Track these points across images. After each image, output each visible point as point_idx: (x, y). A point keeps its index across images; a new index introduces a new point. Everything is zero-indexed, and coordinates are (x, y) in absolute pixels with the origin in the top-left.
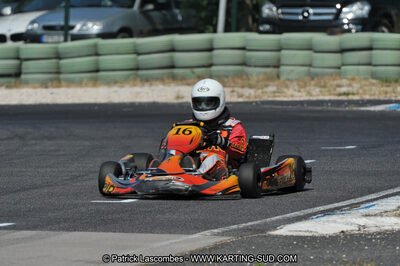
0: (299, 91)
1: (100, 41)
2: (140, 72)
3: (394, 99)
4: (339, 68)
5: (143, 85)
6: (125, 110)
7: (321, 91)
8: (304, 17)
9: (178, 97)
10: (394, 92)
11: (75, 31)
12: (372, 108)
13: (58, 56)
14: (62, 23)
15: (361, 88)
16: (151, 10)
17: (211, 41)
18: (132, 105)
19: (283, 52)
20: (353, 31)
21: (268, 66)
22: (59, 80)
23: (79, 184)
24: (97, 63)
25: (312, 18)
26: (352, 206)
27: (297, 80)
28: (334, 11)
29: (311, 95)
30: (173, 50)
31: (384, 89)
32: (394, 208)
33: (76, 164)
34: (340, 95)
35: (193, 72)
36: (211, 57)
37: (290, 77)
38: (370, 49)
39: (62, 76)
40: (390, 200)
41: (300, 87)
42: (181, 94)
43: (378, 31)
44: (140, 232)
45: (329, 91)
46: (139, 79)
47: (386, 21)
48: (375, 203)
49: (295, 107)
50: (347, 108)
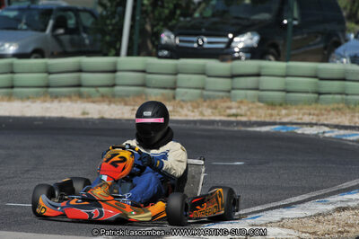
0: (193, 111)
1: (16, 61)
2: (50, 90)
3: (278, 121)
4: (229, 92)
5: (52, 101)
6: (36, 123)
7: (212, 113)
8: (199, 45)
9: (84, 113)
10: (279, 115)
12: (258, 129)
15: (249, 110)
16: (61, 34)
17: (115, 64)
18: (43, 119)
19: (180, 76)
20: (243, 58)
21: (165, 88)
24: (12, 80)
25: (206, 46)
26: (240, 216)
27: (191, 101)
28: (226, 40)
29: (204, 115)
30: (80, 71)
31: (270, 111)
32: (278, 219)
34: (229, 116)
35: (98, 91)
36: (114, 78)
37: (184, 98)
38: (258, 75)
40: (274, 212)
41: (194, 107)
42: (86, 111)
43: (265, 59)
44: (49, 233)
45: (219, 112)
46: (49, 96)
47: (272, 50)
48: (260, 214)
49: (188, 126)
50: (236, 129)
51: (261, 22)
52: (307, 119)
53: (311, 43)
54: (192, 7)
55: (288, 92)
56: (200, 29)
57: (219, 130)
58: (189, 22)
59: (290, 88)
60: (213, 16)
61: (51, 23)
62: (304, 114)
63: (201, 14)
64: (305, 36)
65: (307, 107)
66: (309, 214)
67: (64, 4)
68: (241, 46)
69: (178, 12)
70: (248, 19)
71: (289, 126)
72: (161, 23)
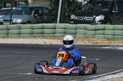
0: (82, 42)
1: (21, 25)
2: (33, 35)
3: (111, 45)
4: (94, 35)
5: (34, 39)
6: (28, 46)
7: (89, 42)
8: (84, 19)
9: (44, 43)
10: (111, 43)
11: (13, 22)
12: (104, 48)
13: (8, 29)
14: (9, 19)
15: (101, 41)
16: (37, 16)
17: (55, 26)
18: (30, 45)
19: (77, 30)
20: (99, 24)
21: (72, 34)
22: (8, 36)
23: (14, 68)
24: (20, 31)
25: (86, 20)
26: (98, 77)
27: (81, 38)
28: (93, 18)
29: (85, 43)
30: (43, 28)
31: (108, 42)
32: (111, 78)
33: (13, 62)
34: (94, 43)
35: (49, 35)
36: (55, 31)
37: (79, 37)
38: (104, 29)
39: (9, 35)
40: (109, 76)
41: (82, 40)
42: (45, 42)
43: (106, 24)
45: (91, 42)
46: (32, 37)
47: (109, 21)
48: (105, 76)
49: (80, 47)
50: (96, 48)
51: (105, 11)
52: (121, 44)
53: (122, 19)
54: (82, 6)
55: (114, 35)
56: (84, 14)
57: (91, 48)
58: (80, 12)
59: (115, 34)
60: (89, 9)
61: (33, 12)
62: (120, 43)
63: (85, 9)
64: (120, 16)
65: (121, 40)
66: (121, 76)
67: (38, 6)
68: (98, 19)
69: (77, 8)
70: (101, 11)
71: (115, 47)
72: (71, 12)
